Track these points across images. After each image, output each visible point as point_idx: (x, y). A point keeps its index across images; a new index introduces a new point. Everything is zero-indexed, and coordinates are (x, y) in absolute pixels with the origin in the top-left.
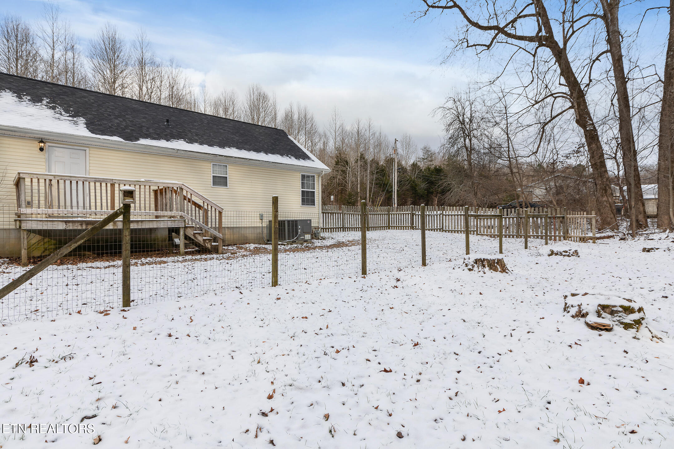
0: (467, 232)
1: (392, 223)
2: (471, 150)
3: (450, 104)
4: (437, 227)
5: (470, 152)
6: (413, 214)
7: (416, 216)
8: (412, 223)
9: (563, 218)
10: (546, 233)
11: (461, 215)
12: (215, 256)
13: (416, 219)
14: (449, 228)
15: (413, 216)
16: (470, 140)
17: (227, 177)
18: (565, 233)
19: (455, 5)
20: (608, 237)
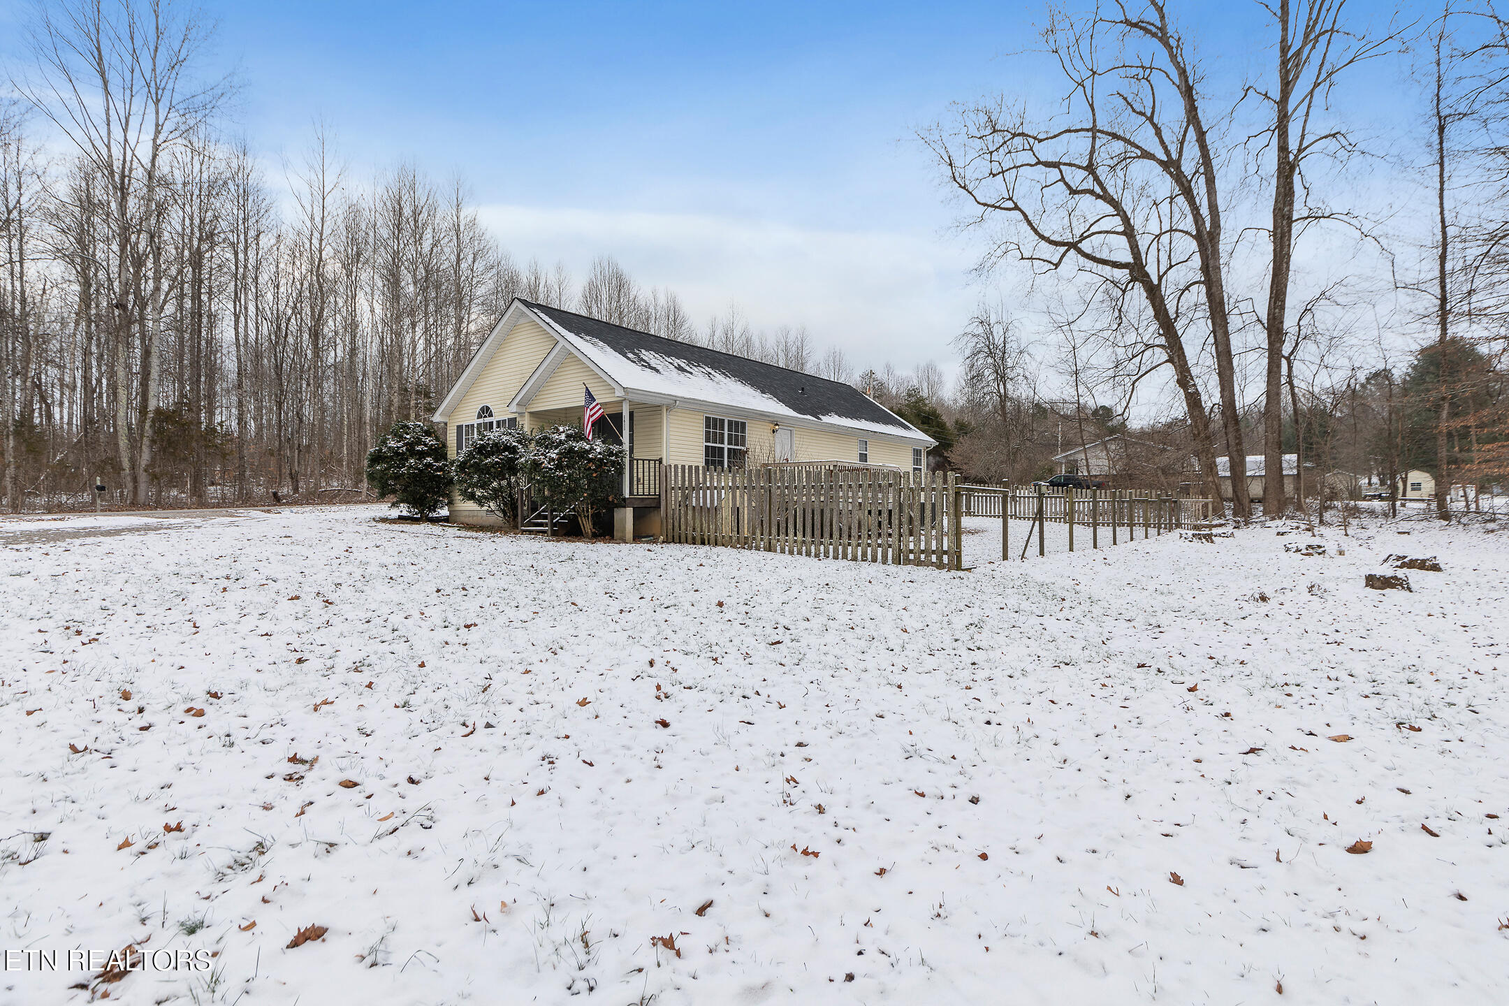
3: (975, 328)
9: (1175, 502)
14: (1020, 514)
16: (1005, 385)
17: (866, 455)
18: (1177, 520)
19: (1016, 208)
20: (1221, 525)
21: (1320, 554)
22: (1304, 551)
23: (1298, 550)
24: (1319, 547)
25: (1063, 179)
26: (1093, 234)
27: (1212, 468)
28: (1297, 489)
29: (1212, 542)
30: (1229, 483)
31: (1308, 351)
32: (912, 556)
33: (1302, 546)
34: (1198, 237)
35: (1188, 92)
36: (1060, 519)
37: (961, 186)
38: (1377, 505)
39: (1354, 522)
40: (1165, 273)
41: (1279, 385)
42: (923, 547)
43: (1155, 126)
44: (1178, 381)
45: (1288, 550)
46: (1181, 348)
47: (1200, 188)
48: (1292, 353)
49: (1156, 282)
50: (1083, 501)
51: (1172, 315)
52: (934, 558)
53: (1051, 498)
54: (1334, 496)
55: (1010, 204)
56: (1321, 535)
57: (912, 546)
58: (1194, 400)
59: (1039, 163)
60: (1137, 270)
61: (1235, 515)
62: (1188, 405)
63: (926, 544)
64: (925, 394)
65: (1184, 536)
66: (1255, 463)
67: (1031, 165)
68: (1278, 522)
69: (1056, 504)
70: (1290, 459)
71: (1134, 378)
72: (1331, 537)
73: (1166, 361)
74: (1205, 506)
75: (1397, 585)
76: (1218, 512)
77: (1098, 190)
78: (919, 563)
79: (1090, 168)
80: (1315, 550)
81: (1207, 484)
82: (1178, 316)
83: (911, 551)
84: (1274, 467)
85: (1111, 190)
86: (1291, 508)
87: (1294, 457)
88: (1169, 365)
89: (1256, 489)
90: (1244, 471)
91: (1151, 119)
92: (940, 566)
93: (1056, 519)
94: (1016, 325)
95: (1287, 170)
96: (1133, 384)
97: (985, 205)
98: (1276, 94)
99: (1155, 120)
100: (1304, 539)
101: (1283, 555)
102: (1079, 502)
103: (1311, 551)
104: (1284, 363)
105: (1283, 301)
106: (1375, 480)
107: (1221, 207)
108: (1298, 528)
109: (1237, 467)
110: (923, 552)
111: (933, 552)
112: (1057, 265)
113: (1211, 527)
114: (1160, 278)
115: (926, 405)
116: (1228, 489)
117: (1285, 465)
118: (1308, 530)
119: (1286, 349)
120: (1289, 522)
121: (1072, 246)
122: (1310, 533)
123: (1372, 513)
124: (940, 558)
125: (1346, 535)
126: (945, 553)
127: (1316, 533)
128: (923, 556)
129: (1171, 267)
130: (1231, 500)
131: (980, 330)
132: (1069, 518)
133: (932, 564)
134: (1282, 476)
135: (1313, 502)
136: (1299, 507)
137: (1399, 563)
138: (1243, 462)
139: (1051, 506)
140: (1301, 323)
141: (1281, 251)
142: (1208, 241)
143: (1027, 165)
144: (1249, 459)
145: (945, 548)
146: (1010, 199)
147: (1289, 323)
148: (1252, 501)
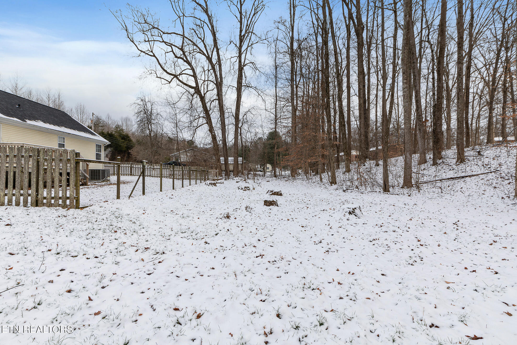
0: (161, 177)
1: (121, 172)
2: (151, 131)
3: (139, 102)
4: (147, 174)
5: (151, 132)
6: (132, 167)
7: (134, 168)
8: (131, 172)
9: (207, 171)
10: (201, 178)
11: (158, 169)
12: (86, 187)
13: (134, 170)
14: (154, 175)
15: (132, 168)
16: (151, 126)
17: (64, 144)
18: (208, 177)
19: (154, 56)
20: (221, 179)
21: (248, 190)
22: (244, 189)
23: (242, 189)
24: (248, 187)
25: (172, 51)
26: (183, 74)
27: (219, 160)
28: (242, 168)
29: (216, 186)
30: (224, 165)
31: (245, 126)
32: (45, 201)
33: (243, 187)
34: (216, 84)
35: (214, 35)
36: (168, 177)
37: (131, 40)
38: (260, 173)
39: (256, 178)
40: (206, 93)
41: (238, 136)
42: (53, 195)
43: (204, 44)
44: (209, 130)
45: (239, 189)
46: (210, 119)
47: (217, 67)
48: (241, 127)
49: (203, 96)
50: (178, 171)
51: (208, 109)
52: (60, 202)
53: (165, 169)
54: (251, 170)
55: (152, 54)
56: (248, 182)
57: (45, 194)
58: (214, 138)
59: (163, 41)
60: (197, 90)
61: (225, 176)
62: (212, 138)
63: (55, 193)
64: (124, 128)
65: (207, 184)
66: (231, 159)
67: (161, 42)
68: (237, 178)
69: (166, 171)
70: (240, 159)
71: (195, 128)
72: (250, 183)
73: (206, 123)
74: (216, 173)
75: (274, 204)
76: (220, 175)
77: (185, 59)
78: (50, 205)
79: (182, 49)
80: (247, 188)
81: (218, 166)
82: (210, 110)
83: (45, 198)
84: (236, 161)
85: (189, 59)
86: (240, 174)
87: (241, 158)
88: (206, 124)
89: (231, 168)
90: (228, 162)
91: (203, 41)
92: (64, 206)
93: (166, 177)
94: (156, 103)
95: (241, 69)
96: (195, 130)
97: (141, 51)
98: (238, 45)
99: (205, 42)
100: (243, 184)
101: (237, 190)
102: (177, 171)
103: (246, 189)
104: (239, 129)
105: (239, 109)
106: (259, 166)
107: (223, 76)
108: (242, 180)
109: (226, 160)
110: (53, 198)
111: (60, 198)
112: (170, 82)
113: (218, 180)
114: (204, 94)
115: (124, 132)
116: (223, 167)
117: (239, 160)
118: (245, 180)
119: (240, 125)
120: (239, 178)
121: (175, 76)
122: (245, 182)
123: (259, 175)
124: (64, 202)
125: (254, 182)
126: (68, 198)
127: (247, 182)
128: (53, 201)
129: (208, 91)
130: (225, 171)
131: (141, 103)
132: (173, 176)
133: (59, 205)
134: (238, 164)
135: (246, 172)
136: (242, 174)
137: (271, 193)
138: (228, 159)
139: (165, 172)
140: (244, 118)
141: (239, 93)
142: (219, 85)
143: (159, 41)
144: (229, 158)
145: (68, 195)
146: (152, 52)
147: (241, 117)
148: (230, 171)
